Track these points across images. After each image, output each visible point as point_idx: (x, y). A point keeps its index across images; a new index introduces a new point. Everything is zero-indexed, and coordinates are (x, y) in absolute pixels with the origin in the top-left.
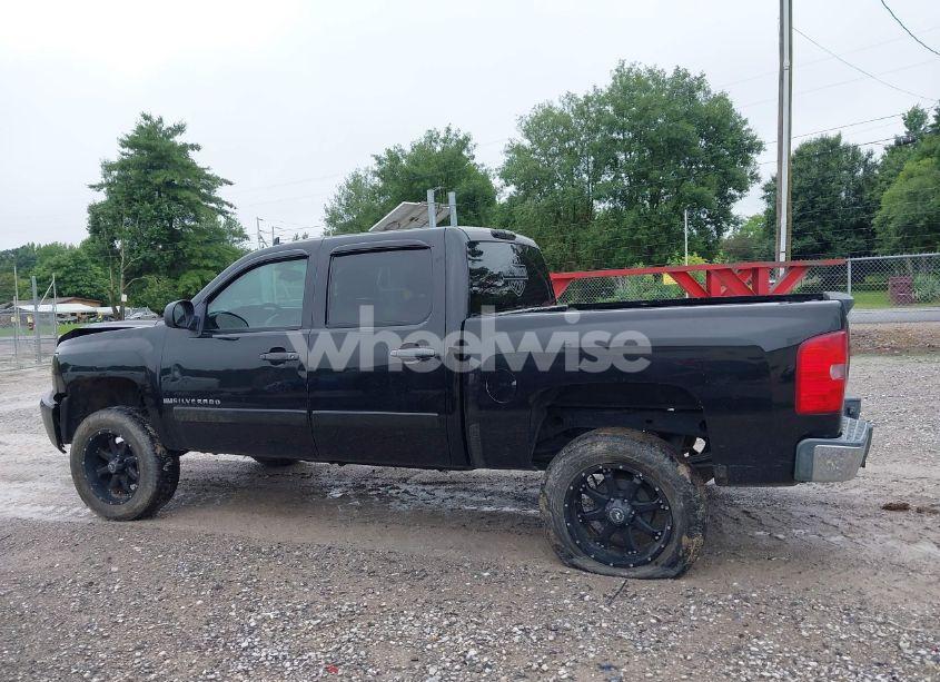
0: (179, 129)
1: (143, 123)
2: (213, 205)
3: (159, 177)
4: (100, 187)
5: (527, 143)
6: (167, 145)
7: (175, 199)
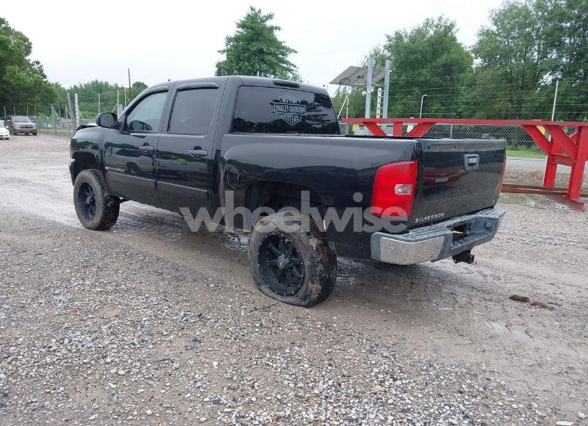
0: (270, 17)
1: (250, 12)
2: (285, 65)
3: (255, 46)
4: (224, 51)
5: (494, 28)
6: (261, 27)
7: (263, 60)
